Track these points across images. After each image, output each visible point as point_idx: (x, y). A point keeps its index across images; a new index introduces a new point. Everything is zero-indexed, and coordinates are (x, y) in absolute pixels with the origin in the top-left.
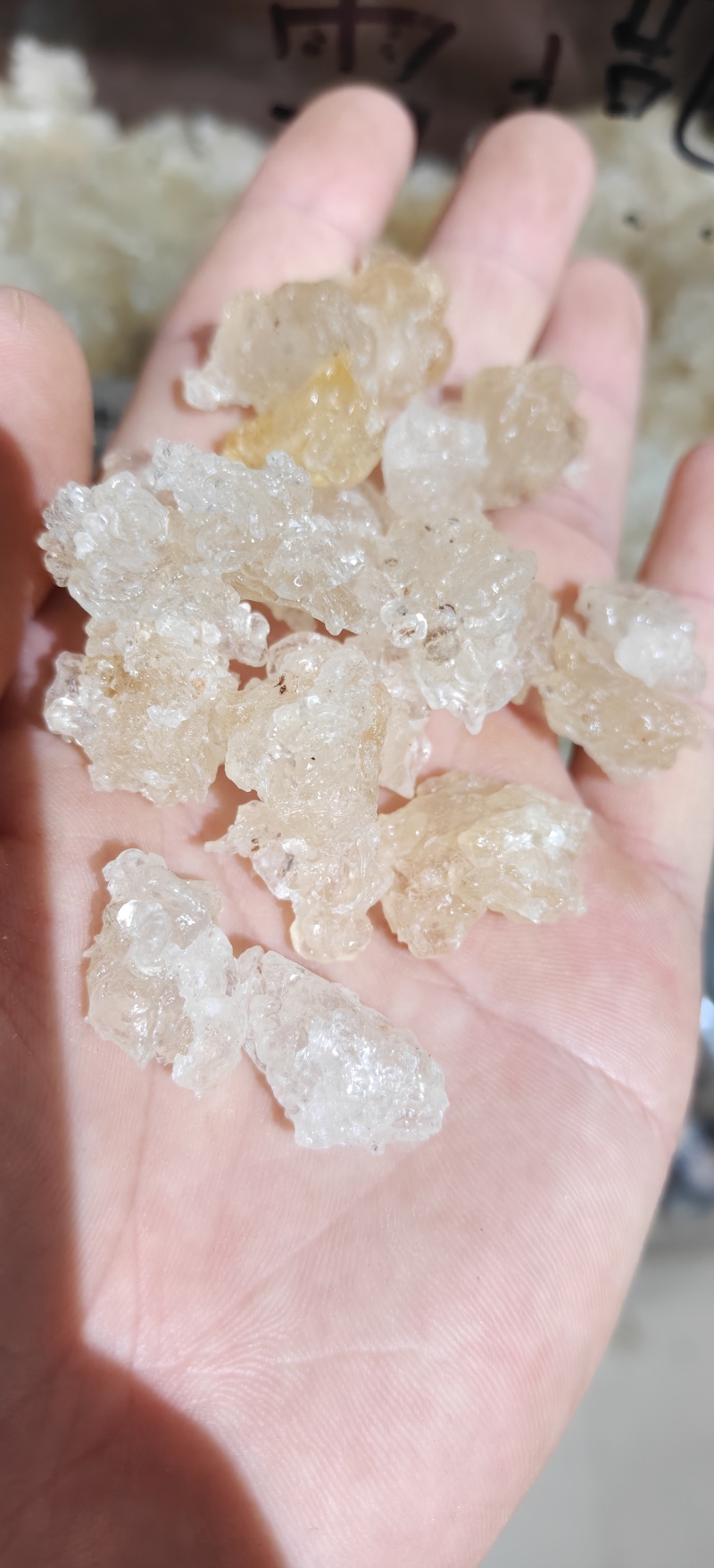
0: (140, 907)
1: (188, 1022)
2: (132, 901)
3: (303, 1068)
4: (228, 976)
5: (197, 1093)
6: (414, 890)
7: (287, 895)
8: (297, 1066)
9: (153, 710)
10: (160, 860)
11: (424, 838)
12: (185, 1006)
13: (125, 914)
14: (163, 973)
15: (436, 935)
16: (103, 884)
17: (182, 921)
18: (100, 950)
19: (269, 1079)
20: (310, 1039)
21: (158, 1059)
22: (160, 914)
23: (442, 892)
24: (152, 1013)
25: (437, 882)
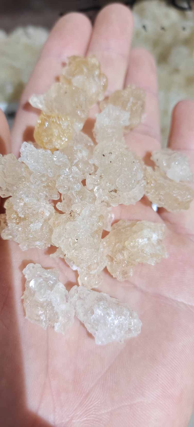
0: (36, 281)
1: (57, 313)
2: (33, 280)
3: (94, 321)
4: (66, 297)
5: (63, 333)
6: (116, 262)
7: (76, 269)
8: (92, 321)
9: (32, 225)
10: (39, 265)
11: (115, 244)
12: (55, 308)
13: (32, 284)
14: (47, 300)
15: (124, 273)
16: (24, 276)
17: (50, 283)
18: (26, 296)
19: (85, 325)
20: (94, 311)
21: (49, 325)
22: (42, 282)
23: (124, 260)
24: (45, 313)
25: (121, 257)
